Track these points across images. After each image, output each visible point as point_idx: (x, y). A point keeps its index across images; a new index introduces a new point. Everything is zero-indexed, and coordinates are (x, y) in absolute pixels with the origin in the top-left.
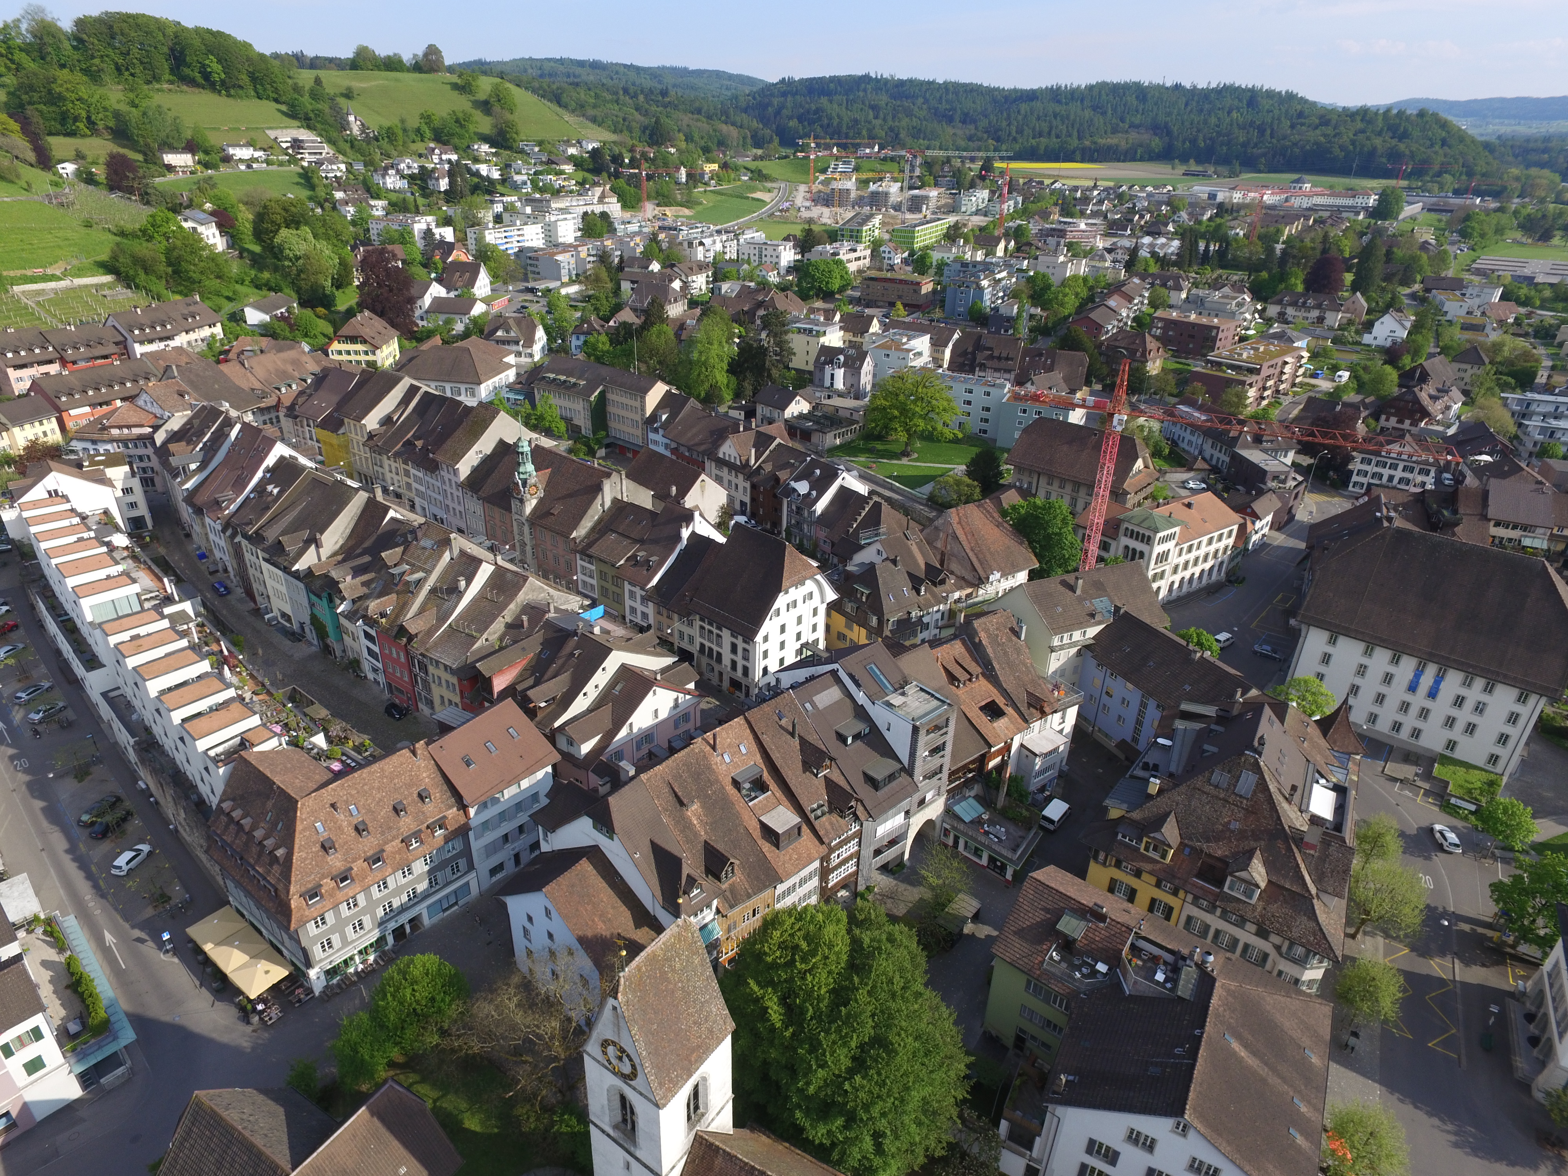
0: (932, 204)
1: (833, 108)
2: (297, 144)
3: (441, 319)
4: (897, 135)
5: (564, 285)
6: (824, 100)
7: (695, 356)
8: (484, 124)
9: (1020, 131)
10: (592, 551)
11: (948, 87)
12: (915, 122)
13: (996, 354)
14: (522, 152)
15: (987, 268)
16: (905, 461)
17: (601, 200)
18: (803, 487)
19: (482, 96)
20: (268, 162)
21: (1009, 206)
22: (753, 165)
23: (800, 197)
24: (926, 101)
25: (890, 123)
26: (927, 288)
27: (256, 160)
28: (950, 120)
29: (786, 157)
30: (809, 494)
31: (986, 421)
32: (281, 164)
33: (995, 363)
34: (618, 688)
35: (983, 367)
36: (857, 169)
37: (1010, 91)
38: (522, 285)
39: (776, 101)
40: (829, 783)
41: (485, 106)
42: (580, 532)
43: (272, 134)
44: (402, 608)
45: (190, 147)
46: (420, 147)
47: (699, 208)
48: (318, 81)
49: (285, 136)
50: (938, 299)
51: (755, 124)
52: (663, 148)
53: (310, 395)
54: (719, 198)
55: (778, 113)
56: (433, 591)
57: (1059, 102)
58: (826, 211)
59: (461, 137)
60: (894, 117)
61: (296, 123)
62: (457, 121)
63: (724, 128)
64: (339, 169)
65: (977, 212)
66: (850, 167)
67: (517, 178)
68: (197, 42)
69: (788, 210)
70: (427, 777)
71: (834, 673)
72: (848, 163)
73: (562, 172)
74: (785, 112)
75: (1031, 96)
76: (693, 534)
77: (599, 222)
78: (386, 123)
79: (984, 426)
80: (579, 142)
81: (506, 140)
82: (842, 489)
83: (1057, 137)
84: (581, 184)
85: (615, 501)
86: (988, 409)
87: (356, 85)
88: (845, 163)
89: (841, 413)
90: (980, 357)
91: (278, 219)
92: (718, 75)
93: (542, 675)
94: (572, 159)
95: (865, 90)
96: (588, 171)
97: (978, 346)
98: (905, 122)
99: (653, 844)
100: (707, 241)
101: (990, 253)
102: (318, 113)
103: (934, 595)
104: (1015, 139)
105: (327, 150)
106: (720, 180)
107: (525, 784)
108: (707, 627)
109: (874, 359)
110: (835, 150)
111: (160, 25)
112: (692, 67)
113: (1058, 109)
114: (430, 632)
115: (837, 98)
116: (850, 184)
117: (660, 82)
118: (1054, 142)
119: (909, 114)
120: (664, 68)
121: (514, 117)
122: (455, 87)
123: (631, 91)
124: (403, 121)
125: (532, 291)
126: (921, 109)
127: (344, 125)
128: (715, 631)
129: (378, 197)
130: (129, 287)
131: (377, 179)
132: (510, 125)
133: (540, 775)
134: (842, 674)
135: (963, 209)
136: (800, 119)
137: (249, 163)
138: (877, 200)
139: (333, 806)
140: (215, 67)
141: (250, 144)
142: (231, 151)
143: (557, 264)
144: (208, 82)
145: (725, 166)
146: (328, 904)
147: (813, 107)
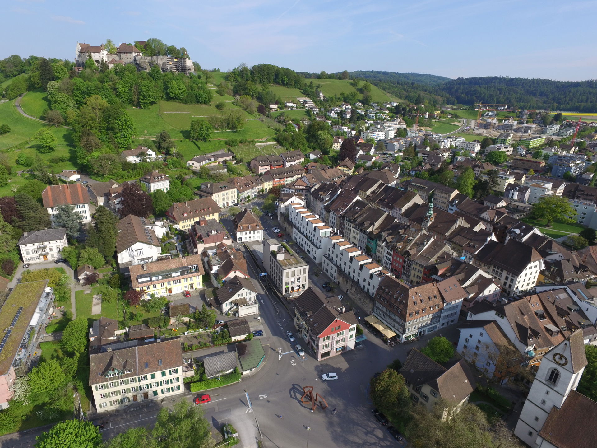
0: (533, 130)
1: (482, 90)
2: (305, 102)
3: (362, 161)
4: (510, 101)
5: (395, 153)
6: (477, 87)
7: (462, 182)
8: (361, 96)
9: (571, 100)
10: (453, 240)
11: (533, 81)
12: (519, 96)
13: (586, 193)
14: (372, 106)
15: (572, 159)
16: (547, 228)
17: (400, 123)
18: (518, 231)
19: (359, 87)
20: (297, 108)
21: (570, 132)
22: (453, 112)
23: (473, 124)
24: (523, 87)
25: (507, 96)
26: (543, 164)
27: (294, 107)
28: (534, 94)
29: (465, 109)
30: (520, 234)
31: (583, 218)
32: (300, 108)
33: (585, 197)
34: (480, 280)
35: (578, 198)
36: (497, 115)
37: (565, 83)
38: (381, 152)
39: (456, 87)
40: (566, 321)
41: (361, 91)
42: (447, 234)
43: (298, 99)
44: (405, 246)
45: (276, 103)
46: (339, 103)
47: (434, 127)
48: (311, 83)
49: (302, 100)
50: (548, 169)
51: (448, 95)
52: (419, 105)
53: (346, 183)
54: (441, 124)
55: (456, 91)
56: (415, 243)
57: (592, 87)
58: (485, 131)
59: (352, 101)
60: (509, 94)
61: (305, 96)
62: (352, 95)
63: (437, 97)
64: (316, 110)
65: (554, 134)
66: (494, 114)
67: (370, 115)
68: (282, 72)
69: (469, 130)
70: (436, 292)
71: (565, 289)
72: (494, 112)
73: (385, 113)
74: (459, 91)
75: (577, 85)
76: (491, 240)
77: (404, 132)
78: (331, 96)
79: (581, 220)
80: (390, 103)
81: (367, 101)
82: (534, 234)
83: (591, 102)
84: (392, 117)
85: (459, 226)
86: (585, 214)
87: (321, 83)
88: (492, 112)
89: (519, 208)
90: (577, 194)
91: (316, 127)
92: (430, 76)
93: (454, 272)
94: (388, 109)
95: (494, 82)
96: (393, 113)
97: (577, 189)
98: (514, 95)
99: (516, 323)
100: (446, 141)
101: (568, 152)
102: (312, 93)
103: (583, 275)
104: (568, 103)
105: (313, 104)
106: (440, 117)
107: (457, 301)
108: (496, 270)
109: (531, 190)
110: (488, 107)
111: (273, 67)
112: (420, 73)
113: (591, 91)
114: (414, 255)
115: (483, 86)
116: (495, 121)
117: (408, 79)
118: (589, 104)
119: (516, 92)
120: (409, 74)
121: (370, 94)
122: (351, 84)
123: (400, 83)
124: (335, 95)
125: (386, 154)
126: (521, 90)
127: (319, 96)
128: (499, 271)
129: (329, 120)
130: (281, 145)
131: (328, 114)
132: (369, 97)
133: (460, 300)
134: (568, 290)
135: (548, 133)
136: (467, 94)
137: (292, 108)
138: (507, 127)
139: (416, 293)
140: (286, 79)
141: (292, 102)
142: (287, 104)
143: (394, 146)
144: (283, 84)
145: (442, 112)
146: (413, 318)
147: (473, 89)
